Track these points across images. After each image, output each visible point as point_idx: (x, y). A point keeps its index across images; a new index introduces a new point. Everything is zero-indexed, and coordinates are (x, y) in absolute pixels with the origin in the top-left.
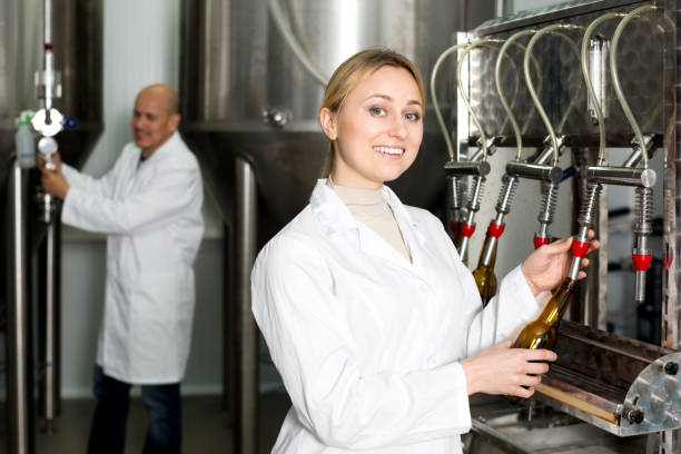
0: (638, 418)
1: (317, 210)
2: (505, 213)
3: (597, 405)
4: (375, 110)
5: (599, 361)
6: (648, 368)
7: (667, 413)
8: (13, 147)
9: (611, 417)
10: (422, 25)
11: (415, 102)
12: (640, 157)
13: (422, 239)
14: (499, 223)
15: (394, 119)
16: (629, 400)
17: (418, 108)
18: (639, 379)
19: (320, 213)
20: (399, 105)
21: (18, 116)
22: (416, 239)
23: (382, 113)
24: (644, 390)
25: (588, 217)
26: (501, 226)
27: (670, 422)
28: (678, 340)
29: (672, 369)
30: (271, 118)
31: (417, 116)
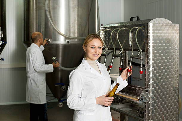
0: (142, 99)
2: (112, 63)
3: (135, 98)
5: (130, 90)
6: (143, 91)
7: (147, 99)
9: (137, 100)
12: (141, 53)
13: (103, 70)
14: (111, 65)
15: (96, 49)
16: (140, 97)
18: (142, 93)
22: (102, 70)
23: (94, 48)
24: (143, 95)
25: (131, 64)
26: (112, 66)
27: (147, 100)
28: (148, 86)
29: (147, 91)
30: (48, 41)
31: (101, 48)
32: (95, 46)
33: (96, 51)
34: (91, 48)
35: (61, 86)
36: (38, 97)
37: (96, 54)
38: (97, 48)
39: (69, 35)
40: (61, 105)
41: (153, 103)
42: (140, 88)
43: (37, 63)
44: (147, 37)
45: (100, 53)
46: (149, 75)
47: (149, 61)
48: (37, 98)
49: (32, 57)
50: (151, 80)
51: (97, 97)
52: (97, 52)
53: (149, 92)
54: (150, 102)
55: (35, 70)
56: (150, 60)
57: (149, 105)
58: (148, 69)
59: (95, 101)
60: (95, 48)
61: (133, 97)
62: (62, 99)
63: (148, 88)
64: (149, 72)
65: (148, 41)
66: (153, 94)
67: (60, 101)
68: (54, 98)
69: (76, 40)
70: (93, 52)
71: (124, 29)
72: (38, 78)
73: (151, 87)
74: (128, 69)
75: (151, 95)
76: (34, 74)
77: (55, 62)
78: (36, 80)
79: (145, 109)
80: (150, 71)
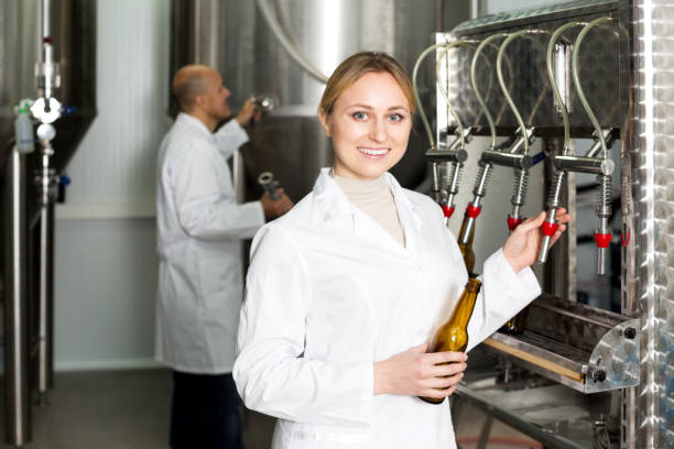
0: (601, 377)
1: (318, 197)
2: (481, 196)
3: (567, 366)
5: (567, 328)
6: (609, 333)
7: (626, 372)
9: (577, 376)
10: (401, 16)
12: (600, 148)
14: (476, 205)
15: (375, 124)
16: (593, 361)
18: (602, 343)
19: (320, 201)
21: (18, 104)
23: (366, 117)
24: (606, 352)
25: (556, 201)
26: (479, 209)
27: (628, 380)
28: (634, 309)
29: (631, 334)
30: (259, 103)
31: (401, 117)
32: (369, 108)
33: (375, 134)
34: (350, 120)
36: (200, 343)
37: (374, 145)
38: (380, 117)
41: (663, 395)
42: (599, 314)
43: (192, 199)
44: (632, 65)
45: (397, 145)
46: (639, 257)
47: (637, 182)
48: (199, 348)
49: (169, 172)
50: (652, 278)
51: (378, 359)
52: (381, 137)
53: (638, 337)
54: (644, 392)
55: (185, 231)
56: (642, 177)
57: (643, 402)
58: (638, 224)
59: (367, 378)
60: (372, 116)
61: (557, 361)
63: (635, 317)
64: (642, 241)
65: (636, 86)
66: (664, 351)
70: (361, 138)
71: (531, 34)
72: (202, 263)
73: (652, 311)
74: (546, 224)
75: (652, 354)
76: (181, 245)
77: (271, 192)
78: (190, 270)
79: (623, 421)
80: (645, 236)
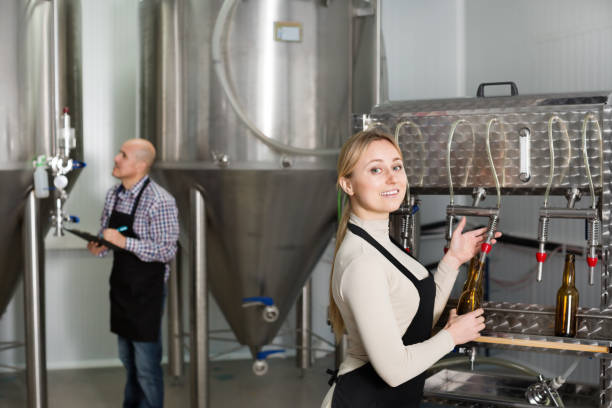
4: (374, 170)
8: (32, 182)
11: (397, 159)
17: (401, 162)
20: (388, 163)
21: (36, 159)
23: (379, 171)
30: (220, 160)
35: (262, 308)
39: (290, 142)
40: (263, 368)
62: (265, 348)
67: (259, 356)
68: (237, 345)
69: (312, 159)
